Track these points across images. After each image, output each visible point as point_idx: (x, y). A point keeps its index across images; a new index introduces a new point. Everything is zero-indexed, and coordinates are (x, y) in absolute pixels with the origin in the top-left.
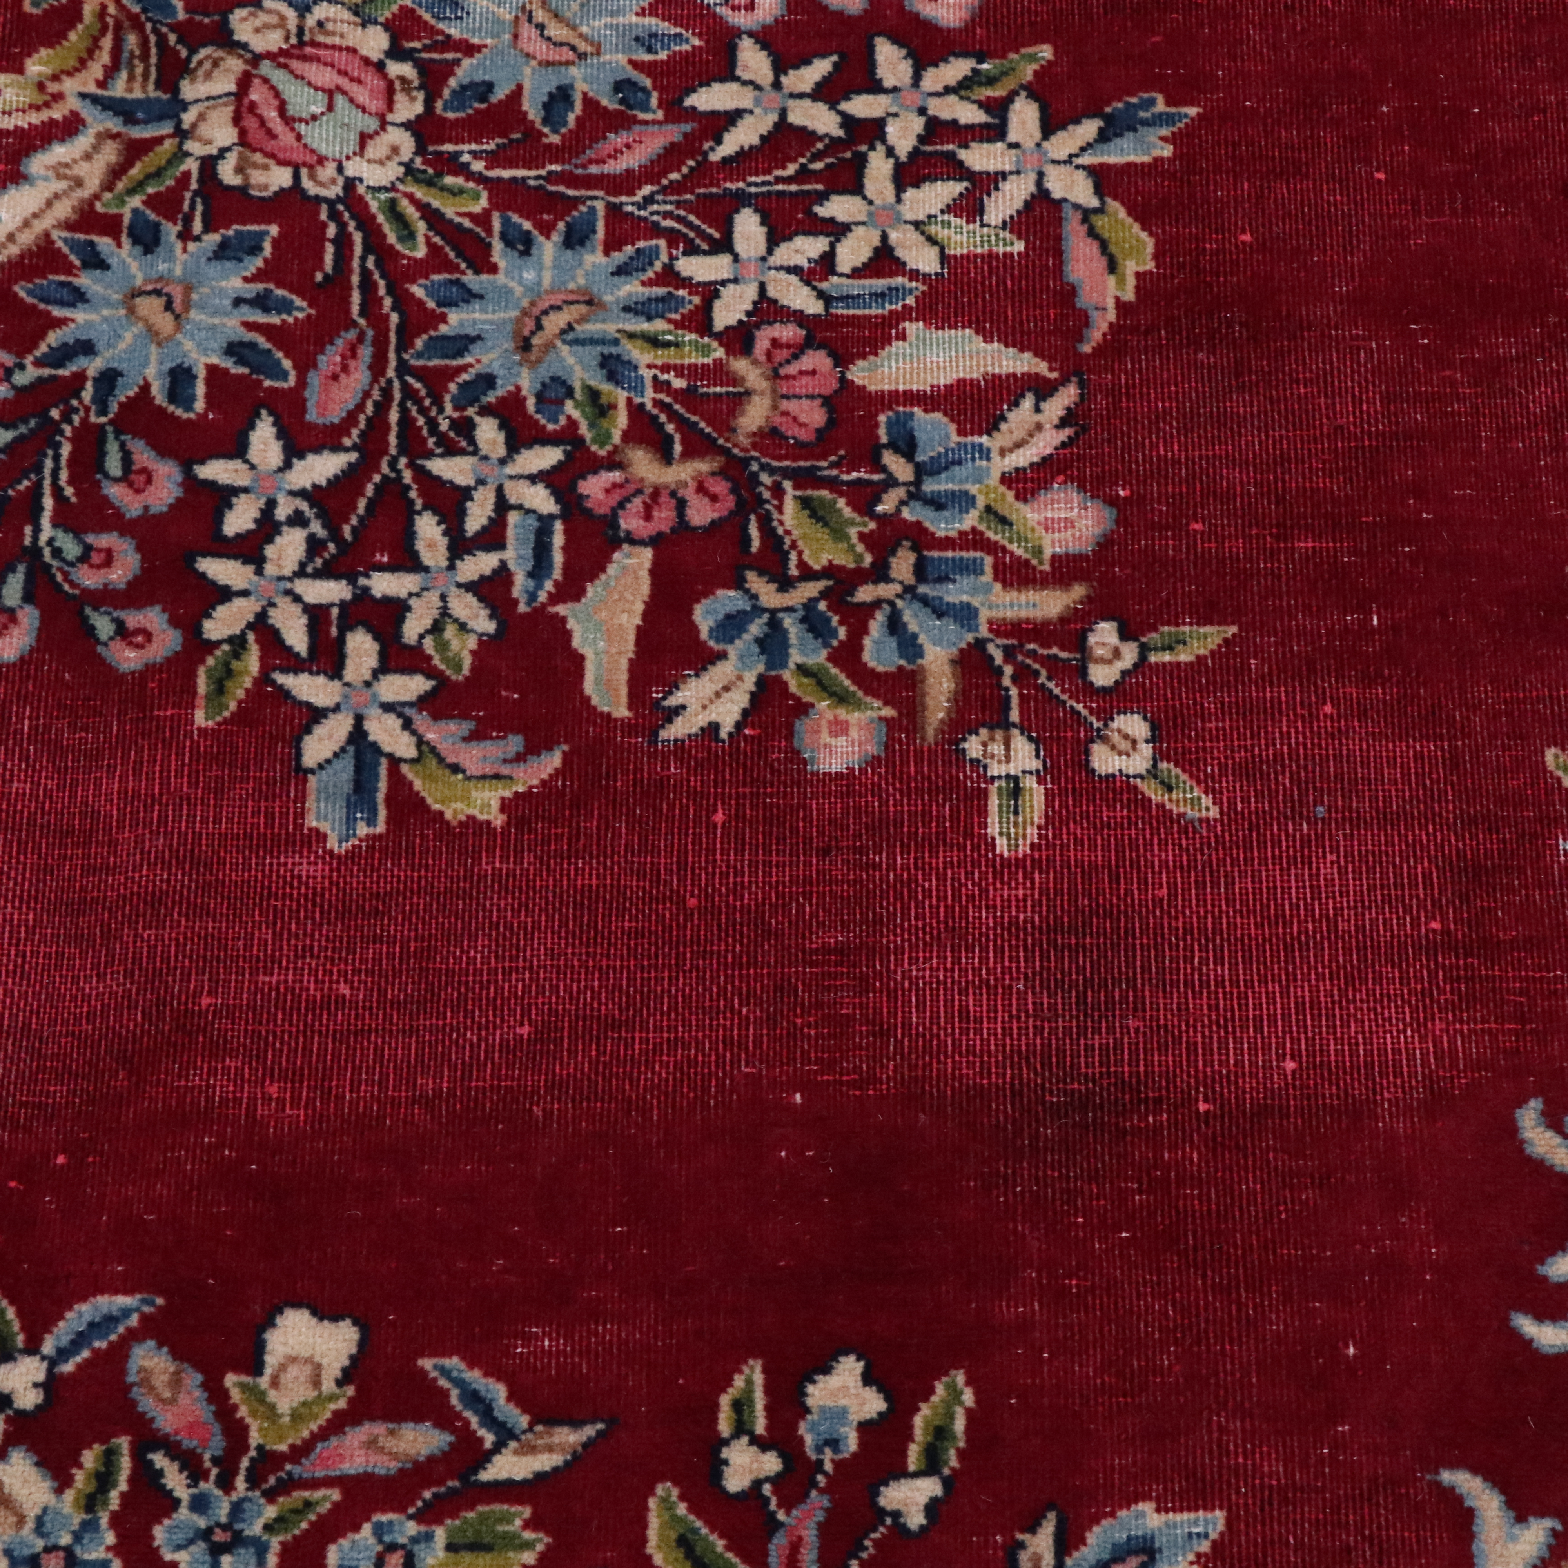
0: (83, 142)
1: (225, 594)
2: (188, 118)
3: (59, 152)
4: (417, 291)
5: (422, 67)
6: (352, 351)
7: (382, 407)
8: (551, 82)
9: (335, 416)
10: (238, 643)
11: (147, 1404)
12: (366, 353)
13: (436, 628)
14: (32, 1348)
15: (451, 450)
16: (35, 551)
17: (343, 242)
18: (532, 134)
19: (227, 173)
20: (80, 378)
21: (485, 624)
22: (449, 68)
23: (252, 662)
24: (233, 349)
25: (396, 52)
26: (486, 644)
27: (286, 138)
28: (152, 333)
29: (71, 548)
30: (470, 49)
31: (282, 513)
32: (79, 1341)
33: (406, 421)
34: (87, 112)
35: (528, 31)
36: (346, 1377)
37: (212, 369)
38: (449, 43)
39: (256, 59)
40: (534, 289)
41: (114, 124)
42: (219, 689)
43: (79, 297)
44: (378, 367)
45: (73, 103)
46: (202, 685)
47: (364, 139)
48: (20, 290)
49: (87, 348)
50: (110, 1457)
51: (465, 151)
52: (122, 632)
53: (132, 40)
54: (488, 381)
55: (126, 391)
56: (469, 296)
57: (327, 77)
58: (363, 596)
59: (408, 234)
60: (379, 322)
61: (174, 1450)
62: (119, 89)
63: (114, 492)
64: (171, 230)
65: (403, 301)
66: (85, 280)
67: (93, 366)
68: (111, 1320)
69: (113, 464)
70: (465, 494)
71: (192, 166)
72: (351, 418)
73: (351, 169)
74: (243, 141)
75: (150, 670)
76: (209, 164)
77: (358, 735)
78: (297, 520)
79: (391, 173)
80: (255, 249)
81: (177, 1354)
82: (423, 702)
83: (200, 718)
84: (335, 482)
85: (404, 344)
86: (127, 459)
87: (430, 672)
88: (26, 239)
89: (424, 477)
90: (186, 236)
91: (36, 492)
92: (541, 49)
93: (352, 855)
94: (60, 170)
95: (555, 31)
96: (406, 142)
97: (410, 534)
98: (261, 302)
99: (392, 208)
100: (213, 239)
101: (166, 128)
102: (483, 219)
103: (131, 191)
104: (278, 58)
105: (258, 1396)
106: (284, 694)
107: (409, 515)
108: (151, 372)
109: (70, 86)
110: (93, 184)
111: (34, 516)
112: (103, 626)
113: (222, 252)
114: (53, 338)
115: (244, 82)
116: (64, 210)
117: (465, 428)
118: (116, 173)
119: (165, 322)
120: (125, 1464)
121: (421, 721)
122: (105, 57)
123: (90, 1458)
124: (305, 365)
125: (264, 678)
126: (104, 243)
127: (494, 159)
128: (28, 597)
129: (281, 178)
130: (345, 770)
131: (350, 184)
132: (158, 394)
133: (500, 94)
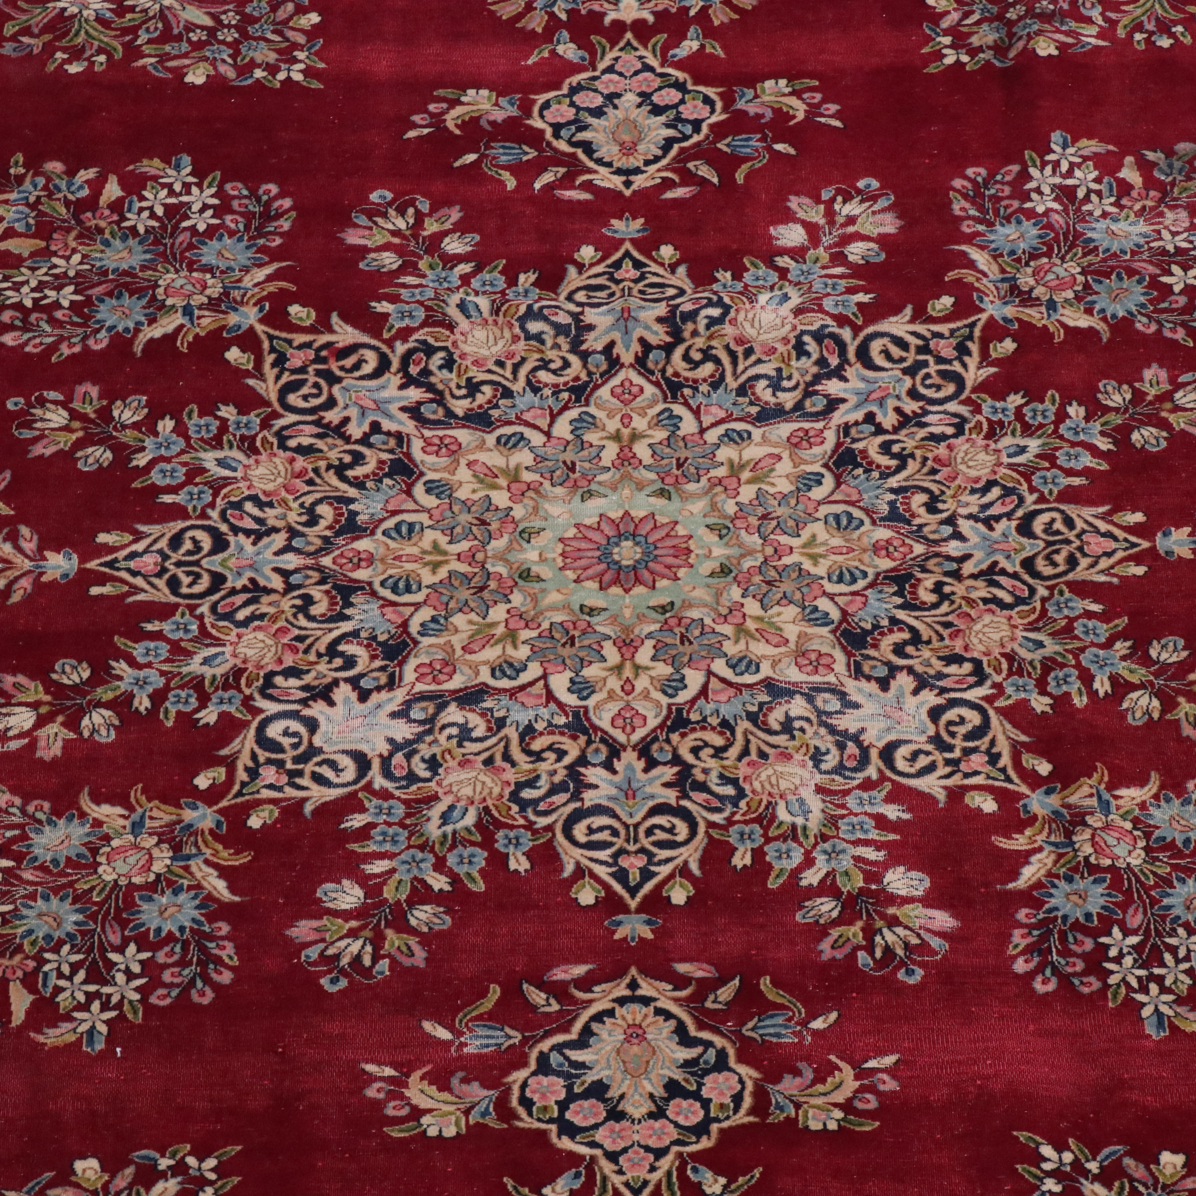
0: (1045, 853)
1: (1112, 972)
2: (1077, 846)
3: (1038, 856)
4: (1153, 893)
5: (1144, 832)
6: (1136, 910)
7: (1148, 924)
8: (1183, 837)
9: (1135, 926)
10: (1118, 985)
11: (1130, 1171)
12: (1141, 910)
13: (1175, 982)
14: (1094, 1159)
15: (1171, 936)
16: (1052, 963)
17: (1129, 879)
18: (1180, 851)
19: (1092, 860)
20: (1056, 918)
21: (1188, 981)
22: (1152, 833)
23: (1123, 990)
24: (1103, 907)
25: (1135, 828)
26: (1190, 987)
27: (1108, 851)
28: (1076, 905)
29: (1063, 962)
30: (1158, 828)
31: (1125, 951)
32: (1107, 1157)
33: (1156, 929)
34: (1045, 845)
35: (1174, 823)
36: (1184, 1166)
37: (1098, 914)
38: (1150, 826)
39: (1096, 829)
40: (1188, 893)
41: (1053, 849)
42: (1115, 996)
43: (1051, 895)
44: (1145, 913)
45: (1040, 843)
46: (1110, 996)
47: (1130, 852)
48: (1035, 893)
49: (1057, 909)
50: (1122, 1184)
51: (1161, 856)
52: (1082, 983)
53: (1054, 826)
54: (1178, 918)
55: (1071, 920)
56: (1169, 895)
57: (1116, 835)
58: (1152, 974)
59: (1148, 878)
60: (1144, 902)
61: (1139, 1182)
62: (1052, 839)
63: (1073, 947)
64: (1077, 877)
65: (1149, 896)
66: (1052, 891)
67: (1060, 914)
68: (1115, 1152)
69: (1071, 939)
70: (1177, 947)
71: (1081, 859)
72: (1140, 927)
73: (1128, 860)
74: (1096, 851)
75: (1092, 993)
76: (1086, 859)
77: (1157, 1010)
78: (1129, 953)
79: (1138, 862)
80: (1104, 881)
81: (1136, 1160)
82: (1174, 1002)
83: (1110, 1004)
84: (1139, 944)
85: (1152, 907)
86: (1075, 938)
87: (1174, 994)
88: (1034, 879)
89: (1164, 943)
90: (1082, 877)
91: (1050, 947)
92: (1179, 828)
93: (1160, 1041)
94: (1040, 861)
95: (1183, 822)
96: (1143, 854)
97: (1162, 959)
98: (1109, 895)
99: (1141, 871)
100: (1091, 878)
101: (1070, 849)
102: (1170, 874)
103: (1063, 866)
104: (1102, 829)
105: (1160, 1171)
106: (1133, 999)
107: (1161, 953)
108: (1078, 915)
109: (1038, 838)
110: (1050, 865)
111: (1051, 953)
112: (1076, 982)
113: (1095, 882)
114: (1047, 906)
115: (1093, 836)
116: (1043, 872)
117: (1174, 930)
118: (1056, 862)
119: (1080, 902)
120: (1127, 1186)
121: (1174, 1006)
122: (1046, 830)
123: (1117, 1184)
124: (1125, 912)
125: (1127, 995)
126: (1056, 881)
127: (1170, 858)
128: (1053, 974)
129: (1108, 862)
130: (1155, 1019)
131: (1128, 864)
132: (1082, 920)
133: (1169, 840)
